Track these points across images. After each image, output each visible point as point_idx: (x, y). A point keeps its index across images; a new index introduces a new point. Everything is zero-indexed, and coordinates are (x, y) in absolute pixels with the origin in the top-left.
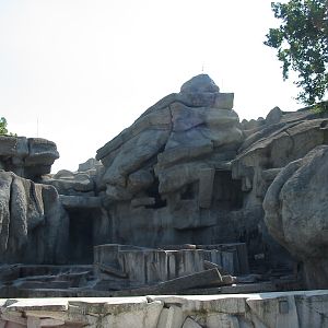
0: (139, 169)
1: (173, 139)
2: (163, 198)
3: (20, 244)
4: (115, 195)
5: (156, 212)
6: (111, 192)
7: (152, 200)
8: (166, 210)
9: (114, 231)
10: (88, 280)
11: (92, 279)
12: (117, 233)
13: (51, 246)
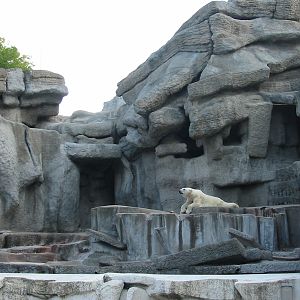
0: (163, 105)
1: (213, 64)
2: (199, 144)
3: (8, 205)
4: (136, 140)
5: (188, 164)
6: (132, 137)
7: (182, 147)
8: (202, 160)
9: (139, 189)
10: (81, 251)
11: (86, 251)
12: (142, 191)
13: (52, 208)
